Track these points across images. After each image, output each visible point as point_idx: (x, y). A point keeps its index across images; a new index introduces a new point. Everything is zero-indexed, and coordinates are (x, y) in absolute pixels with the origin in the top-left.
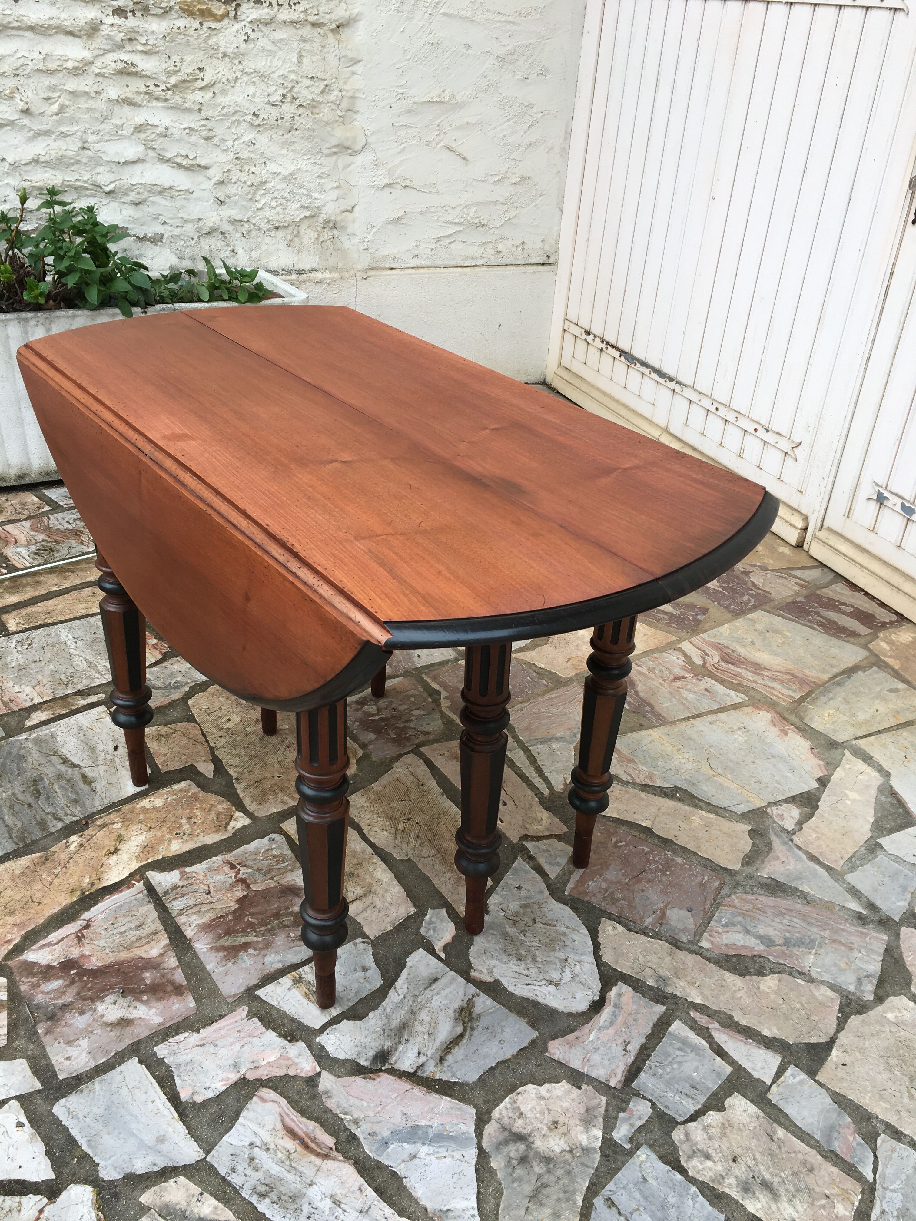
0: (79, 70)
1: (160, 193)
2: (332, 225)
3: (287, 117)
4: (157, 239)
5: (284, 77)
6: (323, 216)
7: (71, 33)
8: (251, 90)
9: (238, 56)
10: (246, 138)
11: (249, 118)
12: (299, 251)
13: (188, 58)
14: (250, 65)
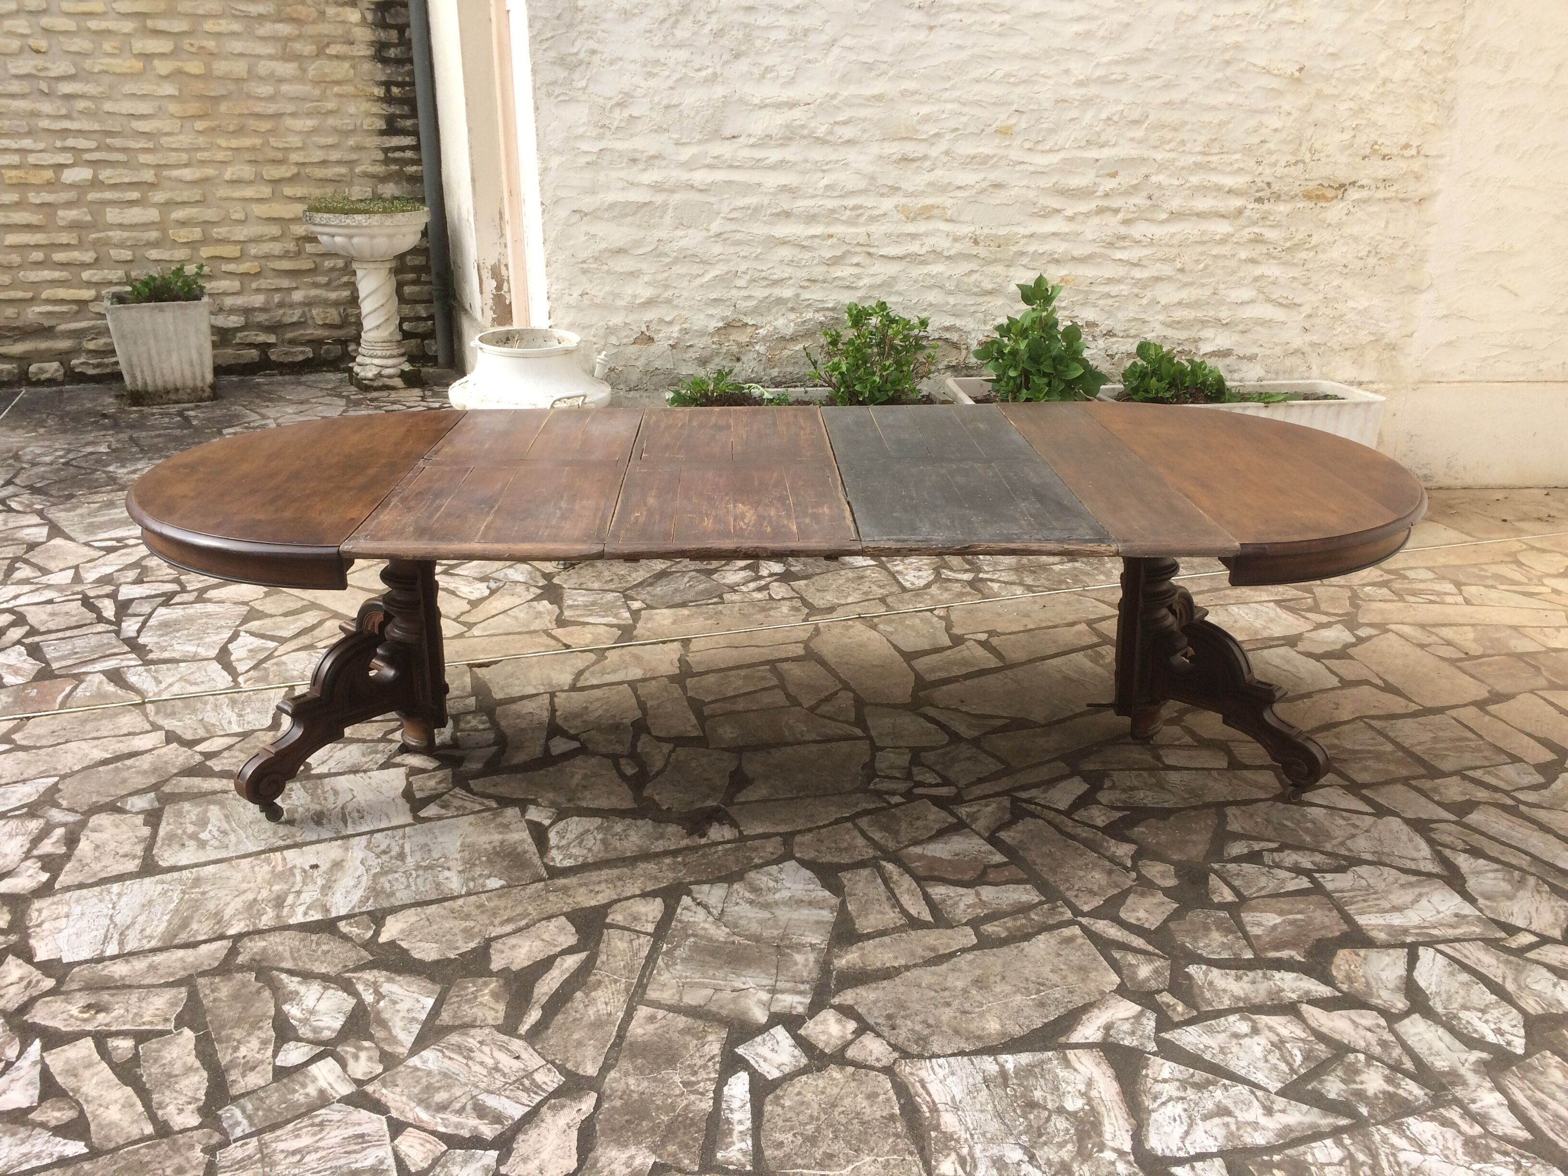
0: (1223, 241)
1: (1262, 324)
2: (1392, 347)
3: (1370, 266)
4: (1252, 358)
5: (1372, 238)
6: (1386, 340)
7: (1223, 216)
8: (1344, 249)
9: (1340, 225)
10: (1335, 283)
11: (1340, 269)
12: (1362, 367)
13: (1302, 229)
14: (1347, 231)
